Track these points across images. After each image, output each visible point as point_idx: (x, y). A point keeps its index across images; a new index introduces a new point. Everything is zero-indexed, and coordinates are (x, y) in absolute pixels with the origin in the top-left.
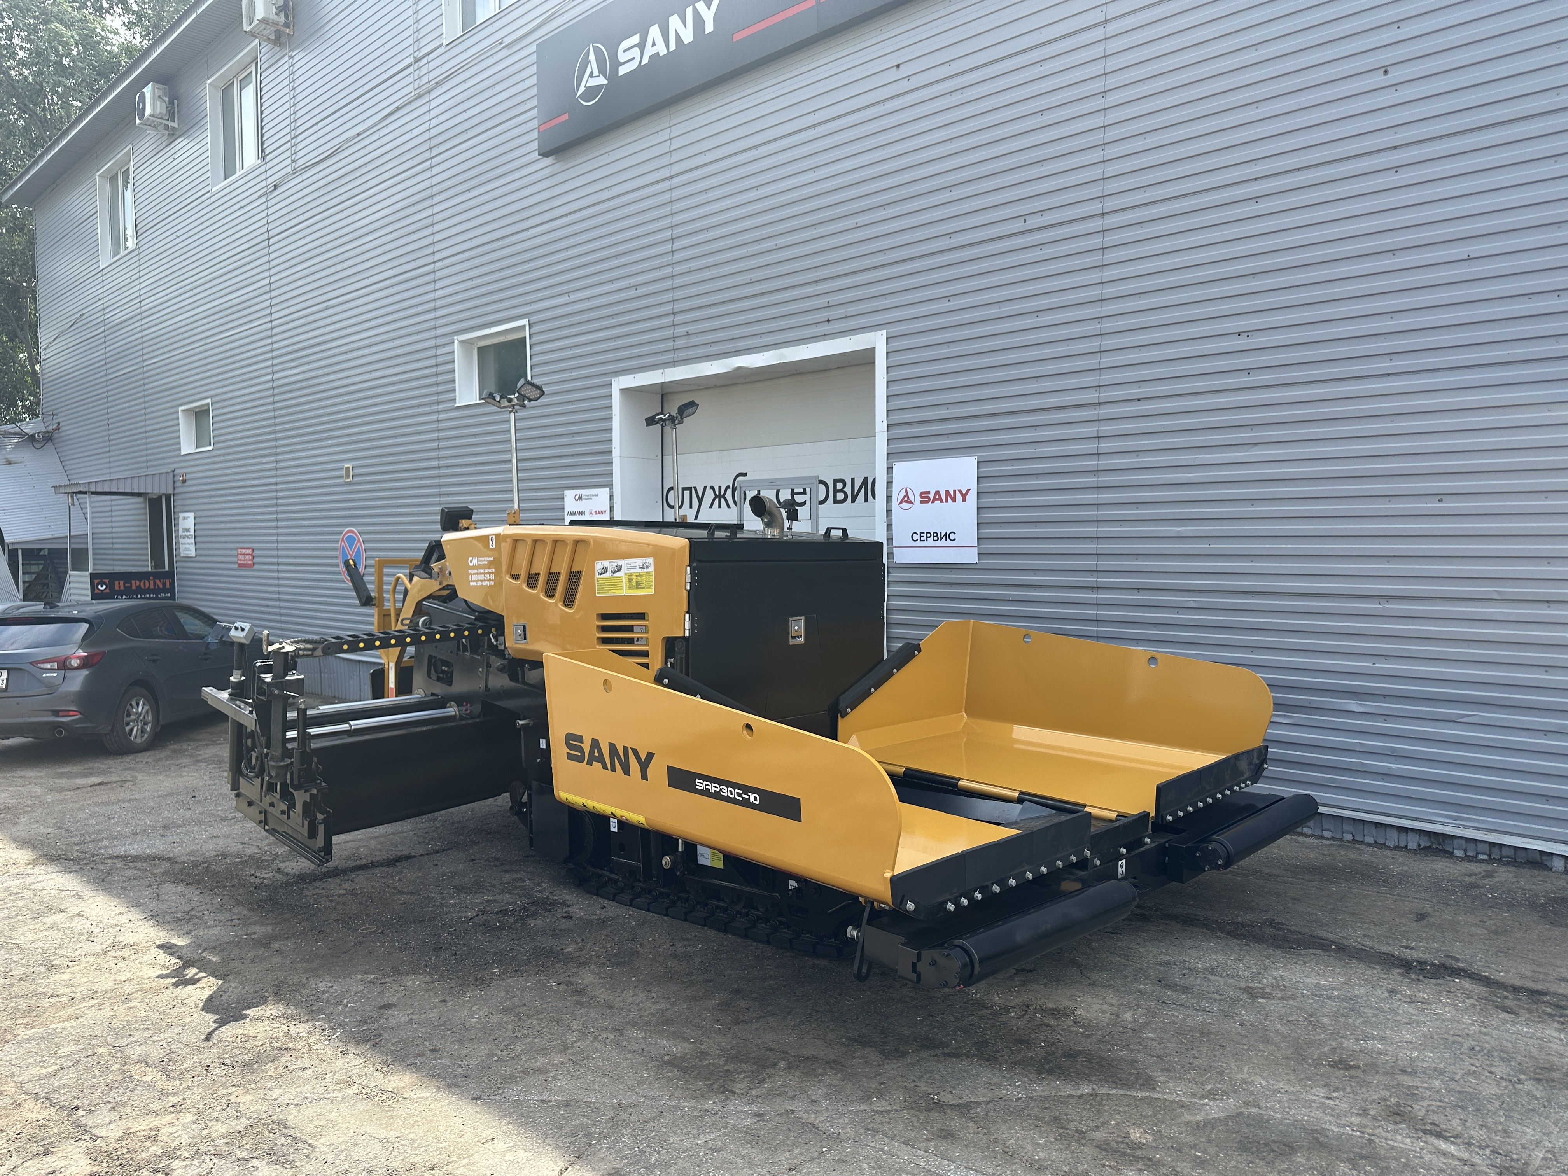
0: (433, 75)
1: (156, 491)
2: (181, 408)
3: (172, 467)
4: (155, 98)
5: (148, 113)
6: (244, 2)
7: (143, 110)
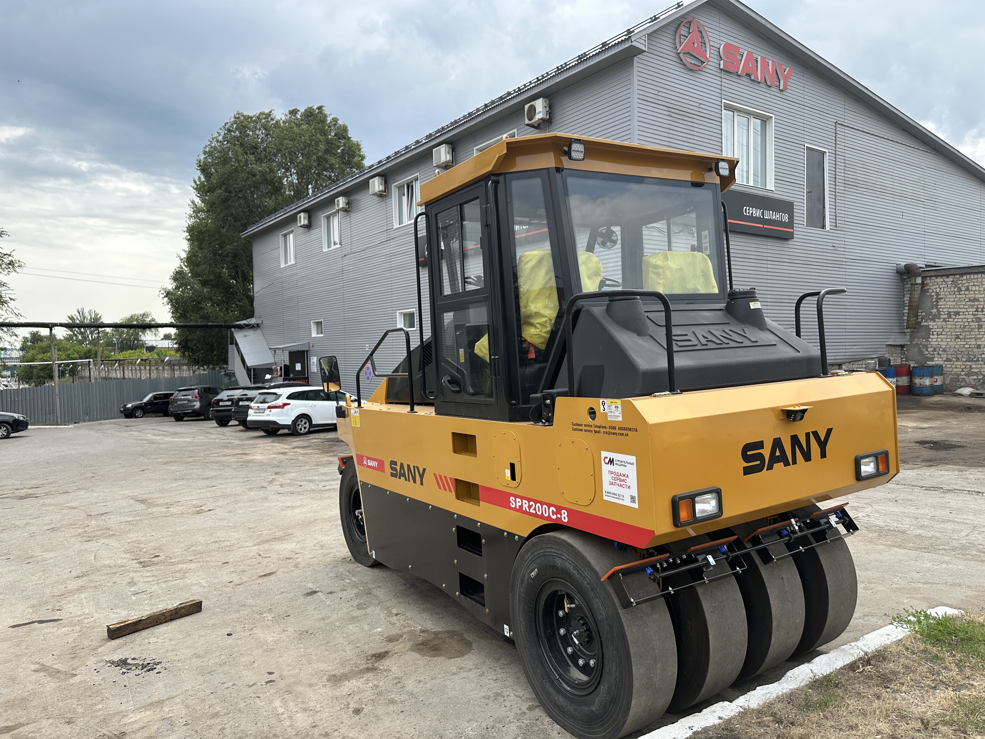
0: (391, 235)
1: (304, 349)
2: (312, 321)
3: (308, 341)
4: (304, 218)
5: (302, 223)
6: (336, 200)
7: (300, 221)
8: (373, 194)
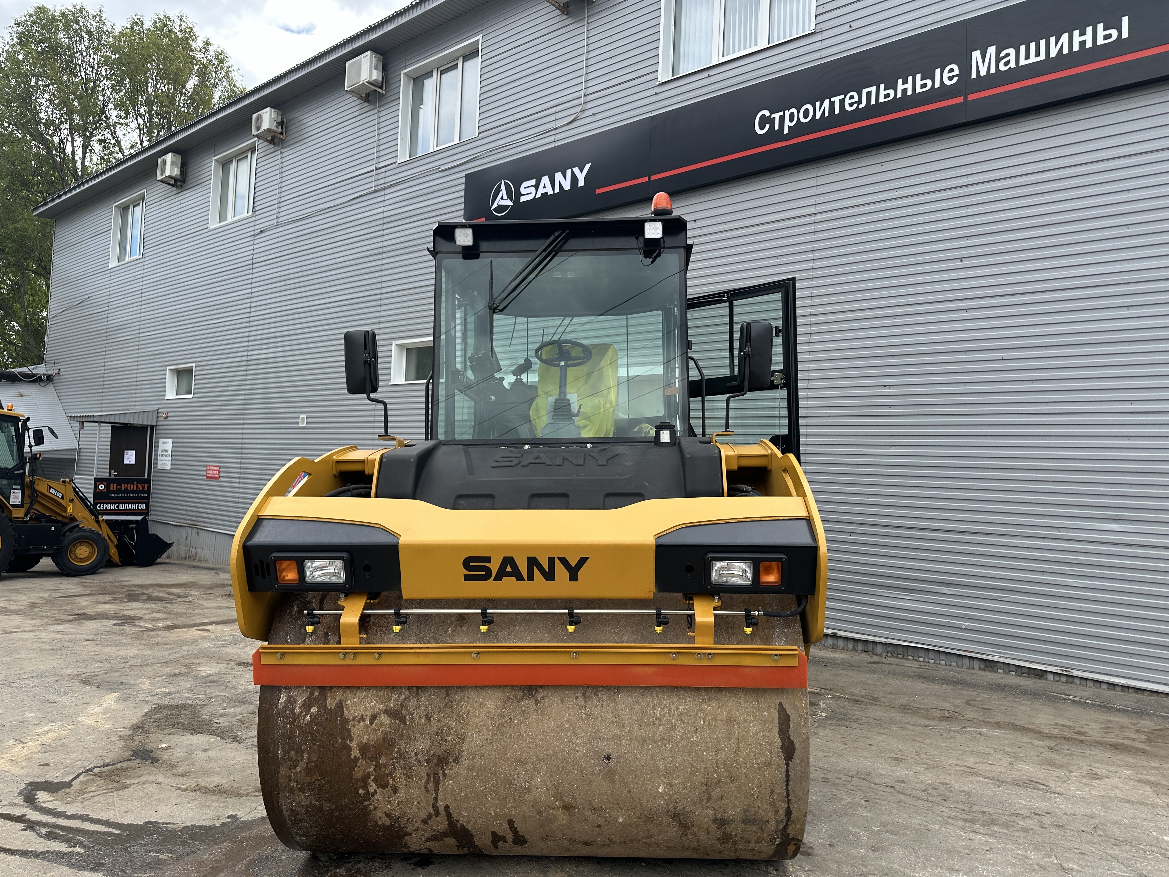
0: (388, 180)
1: (145, 423)
2: (168, 368)
3: (157, 407)
4: (173, 163)
5: (167, 173)
6: (254, 116)
7: (163, 171)
8: (351, 91)
